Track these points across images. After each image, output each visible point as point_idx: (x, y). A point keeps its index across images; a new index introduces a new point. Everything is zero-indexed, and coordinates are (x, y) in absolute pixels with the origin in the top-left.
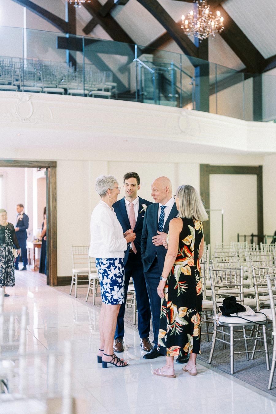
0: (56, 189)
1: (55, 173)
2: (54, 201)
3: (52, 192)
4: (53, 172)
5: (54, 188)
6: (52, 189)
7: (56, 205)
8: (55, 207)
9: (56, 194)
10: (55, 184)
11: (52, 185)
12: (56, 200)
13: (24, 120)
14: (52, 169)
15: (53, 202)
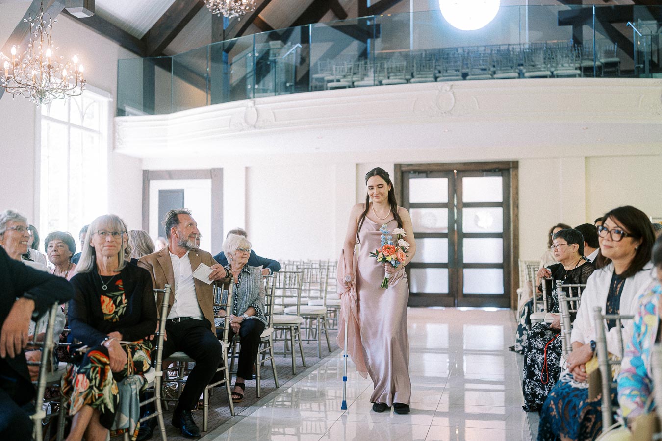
0: (517, 193)
1: (517, 176)
2: (516, 209)
3: (513, 197)
4: (514, 174)
5: (515, 192)
6: (513, 194)
7: (518, 212)
8: (517, 216)
9: (518, 200)
10: (517, 188)
11: (513, 190)
12: (518, 207)
13: (445, 113)
14: (513, 171)
15: (514, 210)
